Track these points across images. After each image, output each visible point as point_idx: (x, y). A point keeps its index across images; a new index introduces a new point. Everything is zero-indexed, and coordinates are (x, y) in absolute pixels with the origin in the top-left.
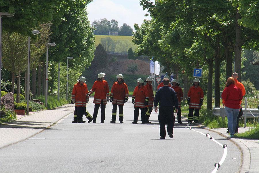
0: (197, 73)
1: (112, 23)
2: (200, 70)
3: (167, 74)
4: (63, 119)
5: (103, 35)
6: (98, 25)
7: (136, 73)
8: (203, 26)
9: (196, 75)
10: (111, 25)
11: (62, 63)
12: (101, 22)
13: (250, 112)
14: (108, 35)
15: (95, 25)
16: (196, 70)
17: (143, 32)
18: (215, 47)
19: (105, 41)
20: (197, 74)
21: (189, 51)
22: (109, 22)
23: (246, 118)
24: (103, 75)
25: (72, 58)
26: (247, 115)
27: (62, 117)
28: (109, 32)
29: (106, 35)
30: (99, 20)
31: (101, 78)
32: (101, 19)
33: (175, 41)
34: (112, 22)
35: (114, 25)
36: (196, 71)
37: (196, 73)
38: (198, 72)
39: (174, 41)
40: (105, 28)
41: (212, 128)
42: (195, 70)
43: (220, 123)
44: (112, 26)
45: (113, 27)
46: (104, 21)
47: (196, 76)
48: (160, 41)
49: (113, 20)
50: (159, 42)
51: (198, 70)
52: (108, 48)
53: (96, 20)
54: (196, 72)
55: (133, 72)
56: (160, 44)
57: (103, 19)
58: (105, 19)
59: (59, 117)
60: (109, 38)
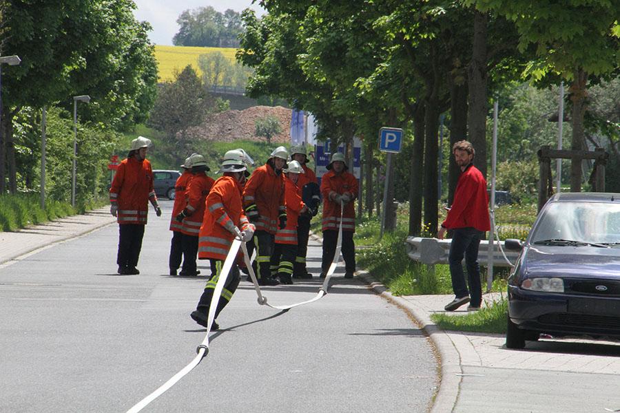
0: (390, 141)
1: (228, 17)
2: (398, 134)
3: (329, 143)
4: (15, 262)
5: (203, 46)
6: (192, 22)
7: (274, 138)
8: (393, 16)
9: (386, 146)
10: (223, 24)
11: (61, 110)
12: (199, 14)
13: (500, 251)
14: (217, 46)
15: (185, 21)
16: (388, 134)
17: (265, 34)
18: (426, 72)
19: (209, 62)
20: (389, 143)
21: (365, 84)
22: (218, 15)
23: (492, 268)
24: (143, 143)
25: (85, 98)
26: (495, 257)
27: (13, 256)
28: (218, 39)
29: (213, 46)
30: (194, 10)
31: (138, 150)
32: (200, 8)
33: (335, 56)
34: (226, 16)
35: (231, 23)
36: (386, 135)
37: (387, 141)
38: (391, 138)
39: (333, 55)
40: (211, 31)
41: (398, 294)
42: (385, 132)
43: (420, 280)
44: (226, 25)
45: (230, 26)
46: (207, 13)
47: (386, 149)
48: (303, 56)
49: (229, 10)
50: (301, 59)
51: (391, 134)
52: (216, 79)
53: (188, 10)
54: (387, 137)
55: (268, 137)
56: (303, 64)
57: (205, 9)
58: (211, 7)
59: (5, 257)
60: (219, 53)
